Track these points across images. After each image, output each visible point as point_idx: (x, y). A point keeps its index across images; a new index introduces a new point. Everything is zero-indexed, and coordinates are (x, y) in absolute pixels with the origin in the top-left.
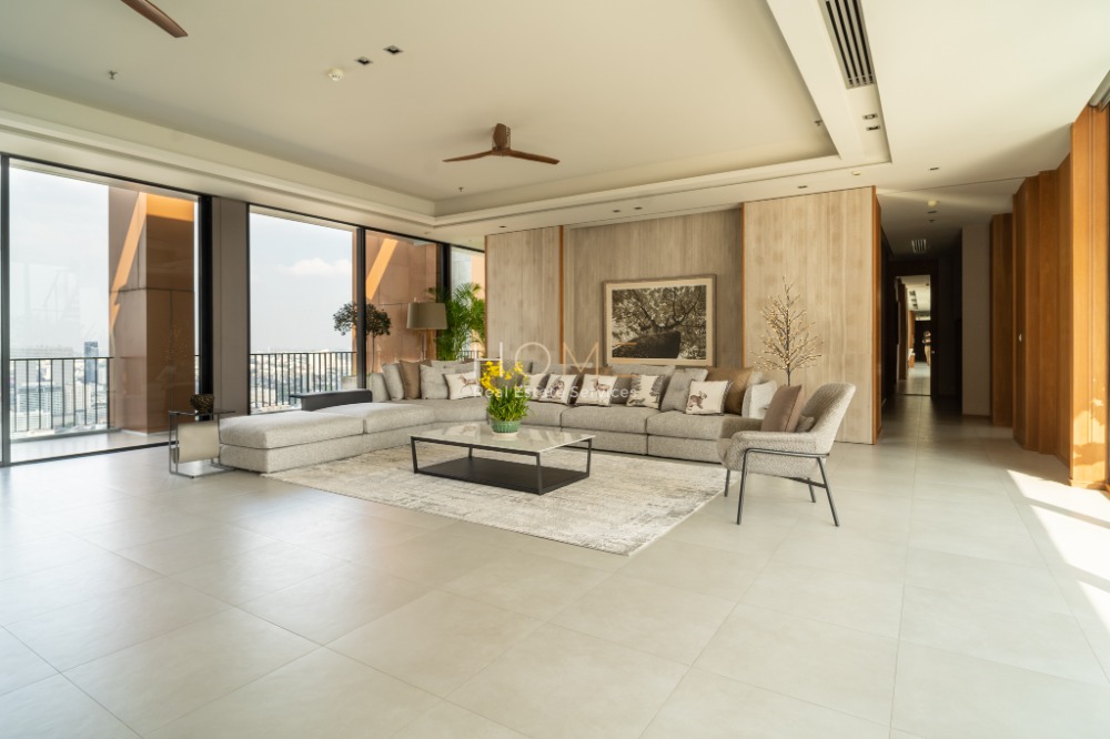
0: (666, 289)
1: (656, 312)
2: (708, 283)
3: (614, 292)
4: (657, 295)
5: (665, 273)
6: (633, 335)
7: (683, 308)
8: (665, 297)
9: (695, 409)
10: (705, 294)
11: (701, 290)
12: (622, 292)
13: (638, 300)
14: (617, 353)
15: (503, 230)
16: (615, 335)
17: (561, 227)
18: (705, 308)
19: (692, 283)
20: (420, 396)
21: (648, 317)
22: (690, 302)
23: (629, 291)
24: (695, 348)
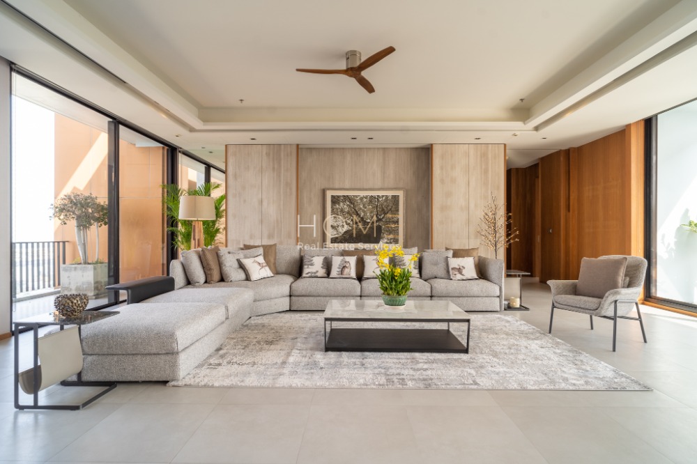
0: (372, 196)
1: (364, 211)
2: (400, 194)
3: (333, 197)
4: (365, 200)
5: (370, 186)
6: (346, 228)
7: (383, 210)
8: (371, 201)
9: (459, 276)
10: (398, 201)
11: (396, 198)
12: (338, 197)
13: (351, 203)
14: (334, 241)
15: (253, 142)
16: (333, 227)
17: (298, 145)
18: (398, 210)
19: (390, 193)
20: (222, 280)
21: (358, 215)
22: (388, 206)
23: (344, 196)
24: (391, 236)
